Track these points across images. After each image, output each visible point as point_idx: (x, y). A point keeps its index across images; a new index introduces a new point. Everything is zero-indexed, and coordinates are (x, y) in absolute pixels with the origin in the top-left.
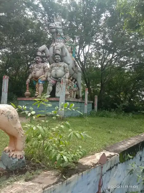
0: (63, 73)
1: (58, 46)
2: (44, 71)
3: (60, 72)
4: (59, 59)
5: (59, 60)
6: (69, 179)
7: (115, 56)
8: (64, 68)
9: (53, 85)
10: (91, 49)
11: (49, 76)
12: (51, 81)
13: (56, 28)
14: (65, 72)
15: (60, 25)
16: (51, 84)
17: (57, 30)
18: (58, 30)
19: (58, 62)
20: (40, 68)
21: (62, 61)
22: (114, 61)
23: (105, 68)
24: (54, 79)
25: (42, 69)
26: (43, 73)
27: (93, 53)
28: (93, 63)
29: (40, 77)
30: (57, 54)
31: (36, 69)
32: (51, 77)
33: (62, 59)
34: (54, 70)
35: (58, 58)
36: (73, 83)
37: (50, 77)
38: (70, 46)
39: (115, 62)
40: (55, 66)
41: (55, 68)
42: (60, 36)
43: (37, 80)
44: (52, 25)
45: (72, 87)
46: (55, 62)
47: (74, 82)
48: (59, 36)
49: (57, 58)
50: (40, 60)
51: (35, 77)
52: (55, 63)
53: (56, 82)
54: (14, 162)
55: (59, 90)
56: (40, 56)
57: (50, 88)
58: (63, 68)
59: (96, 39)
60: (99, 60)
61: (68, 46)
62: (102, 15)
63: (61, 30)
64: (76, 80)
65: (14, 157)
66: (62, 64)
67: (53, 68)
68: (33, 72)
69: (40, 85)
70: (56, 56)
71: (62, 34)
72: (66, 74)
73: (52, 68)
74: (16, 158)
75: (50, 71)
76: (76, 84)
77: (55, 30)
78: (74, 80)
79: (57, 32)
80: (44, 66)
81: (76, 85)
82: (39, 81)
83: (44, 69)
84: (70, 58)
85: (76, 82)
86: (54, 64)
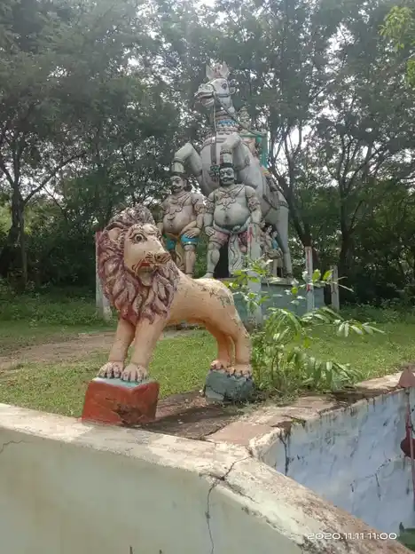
0: (246, 211)
1: (226, 142)
2: (195, 213)
3: (237, 209)
4: (232, 176)
5: (232, 179)
6: (353, 405)
7: (377, 152)
8: (247, 199)
9: (220, 247)
10: (305, 139)
11: (207, 222)
12: (216, 235)
13: (217, 95)
14: (250, 208)
15: (224, 87)
16: (217, 245)
17: (219, 102)
18: (221, 99)
19: (230, 185)
20: (183, 204)
21: (239, 181)
22: (375, 166)
23: (349, 186)
24: (221, 229)
25: (190, 207)
26: (192, 218)
27: (312, 150)
28: (313, 178)
29: (185, 230)
30: (224, 165)
31: (173, 208)
32: (214, 225)
33: (238, 176)
34: (222, 207)
35: (229, 175)
36: (268, 237)
37: (211, 225)
38: (251, 137)
39: (377, 168)
40: (222, 197)
41: (224, 200)
42: (228, 114)
43: (177, 237)
44: (205, 91)
45: (266, 247)
46: (222, 185)
47: (270, 234)
48: (225, 115)
49: (226, 176)
50: (181, 184)
51: (173, 229)
52: (221, 188)
53: (229, 236)
54: (241, 384)
55: (236, 256)
56: (181, 174)
57: (215, 254)
58: (243, 200)
59: (319, 109)
60: (330, 166)
61: (247, 139)
62: (330, 40)
63: (227, 100)
64: (274, 229)
65: (238, 374)
66: (241, 189)
67: (217, 202)
68: (167, 217)
69: (187, 248)
70: (222, 170)
71: (232, 110)
72: (253, 214)
73: (214, 202)
74: (242, 376)
75: (212, 211)
76: (276, 238)
77: (212, 101)
78: (270, 229)
79: (218, 106)
80: (192, 200)
81: (275, 242)
82: (184, 238)
83: (193, 206)
84: (255, 171)
85: (275, 234)
86: (219, 192)
